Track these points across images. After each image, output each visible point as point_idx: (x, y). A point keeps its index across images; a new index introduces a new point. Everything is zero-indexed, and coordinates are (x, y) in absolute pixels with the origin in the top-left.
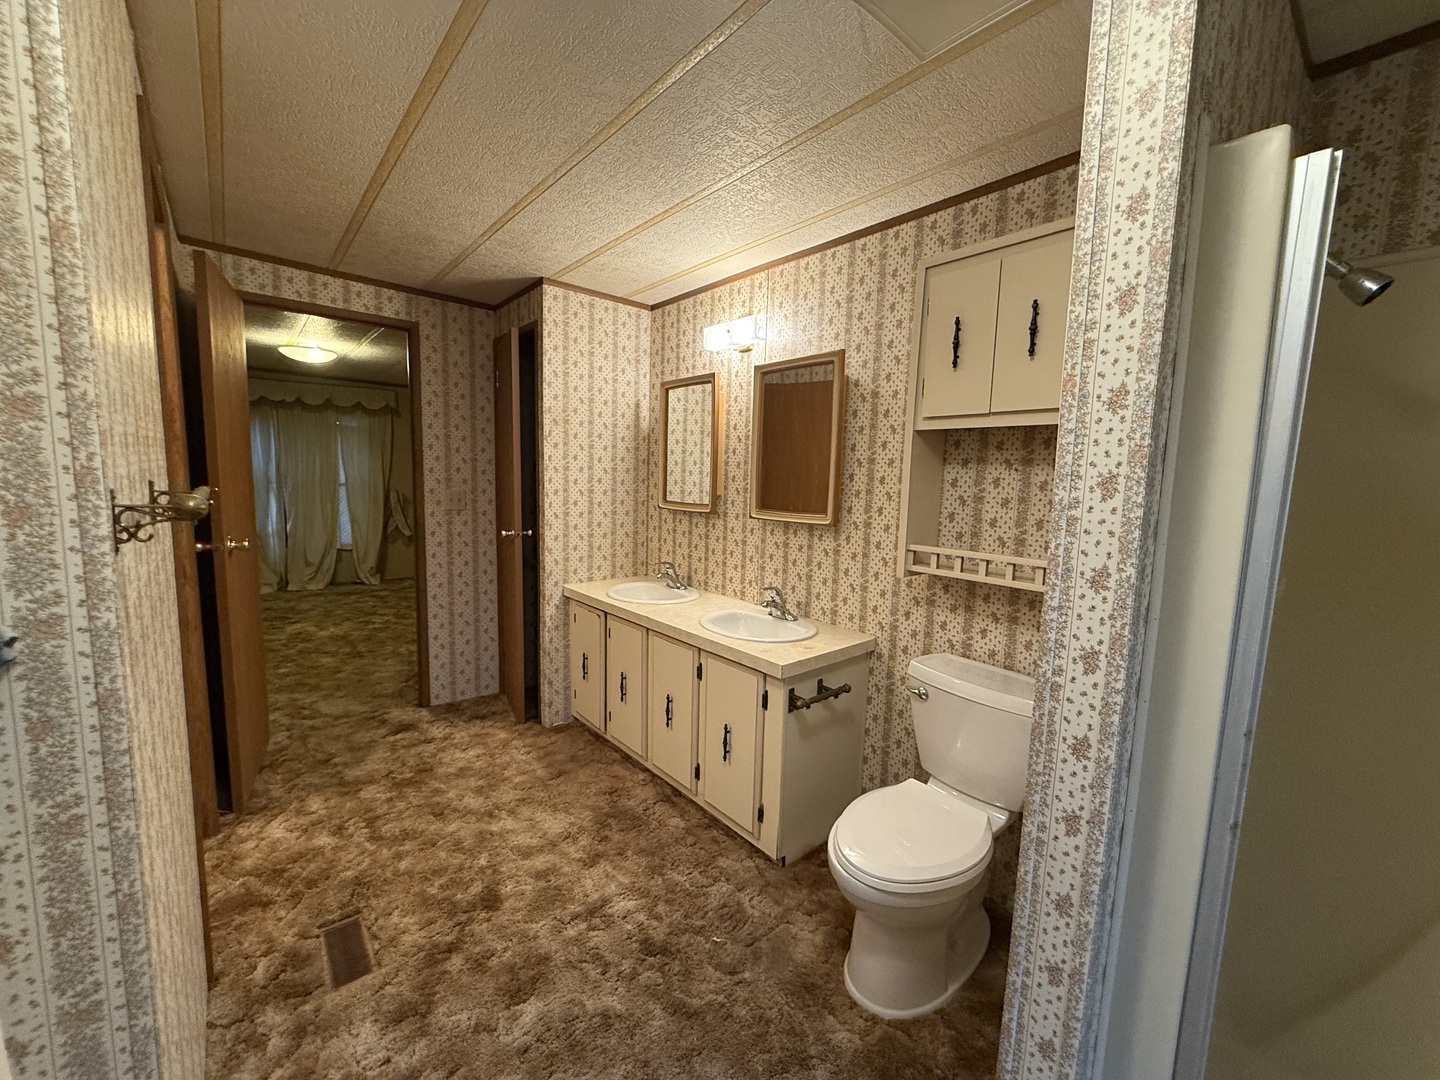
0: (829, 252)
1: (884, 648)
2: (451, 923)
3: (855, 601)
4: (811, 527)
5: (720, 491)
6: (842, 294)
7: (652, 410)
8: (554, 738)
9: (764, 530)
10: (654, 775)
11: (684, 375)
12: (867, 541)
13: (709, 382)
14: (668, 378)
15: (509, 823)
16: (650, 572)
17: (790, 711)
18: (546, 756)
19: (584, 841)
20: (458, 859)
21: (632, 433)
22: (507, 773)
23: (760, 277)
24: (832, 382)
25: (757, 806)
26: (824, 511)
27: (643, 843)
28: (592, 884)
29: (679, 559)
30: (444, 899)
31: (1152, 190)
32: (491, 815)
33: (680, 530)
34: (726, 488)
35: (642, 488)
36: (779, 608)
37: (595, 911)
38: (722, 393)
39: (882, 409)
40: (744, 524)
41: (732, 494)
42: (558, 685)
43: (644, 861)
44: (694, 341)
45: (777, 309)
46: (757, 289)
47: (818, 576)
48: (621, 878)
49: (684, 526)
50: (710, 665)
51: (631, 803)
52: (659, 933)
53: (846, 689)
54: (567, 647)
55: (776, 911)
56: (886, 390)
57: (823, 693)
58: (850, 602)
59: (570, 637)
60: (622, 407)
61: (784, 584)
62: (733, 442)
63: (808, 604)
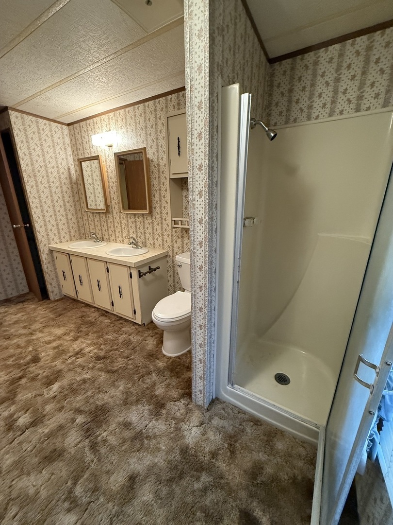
0: (136, 106)
1: (170, 254)
2: (19, 370)
3: (160, 239)
4: (143, 215)
5: (109, 203)
6: (143, 125)
7: (76, 171)
8: (56, 304)
9: (127, 217)
10: (98, 308)
11: (87, 156)
12: (161, 218)
13: (97, 159)
14: (81, 157)
15: (40, 335)
16: (87, 237)
17: (140, 277)
18: (53, 310)
19: (72, 334)
20: (19, 350)
21: (69, 181)
22: (37, 319)
23: (111, 114)
24: (143, 160)
25: (133, 310)
26: (146, 209)
27: (95, 329)
28: (76, 346)
29: (97, 231)
30: (15, 364)
31: (203, 101)
32: (32, 334)
33: (96, 220)
34: (111, 202)
35: (78, 204)
36: (135, 244)
37: (79, 353)
38: (103, 164)
39: (161, 171)
40: (120, 215)
41: (114, 205)
42: (54, 283)
43: (95, 335)
44: (89, 141)
45: (120, 129)
46: (111, 120)
47: (147, 232)
48: (87, 342)
49: (97, 218)
50: (110, 267)
51: (90, 319)
52: (102, 354)
53: (158, 268)
54: (55, 269)
55: (142, 338)
56: (162, 163)
57: (151, 270)
58: (159, 240)
59: (56, 266)
60: (62, 170)
61: (137, 237)
62: (111, 184)
63: (145, 242)
